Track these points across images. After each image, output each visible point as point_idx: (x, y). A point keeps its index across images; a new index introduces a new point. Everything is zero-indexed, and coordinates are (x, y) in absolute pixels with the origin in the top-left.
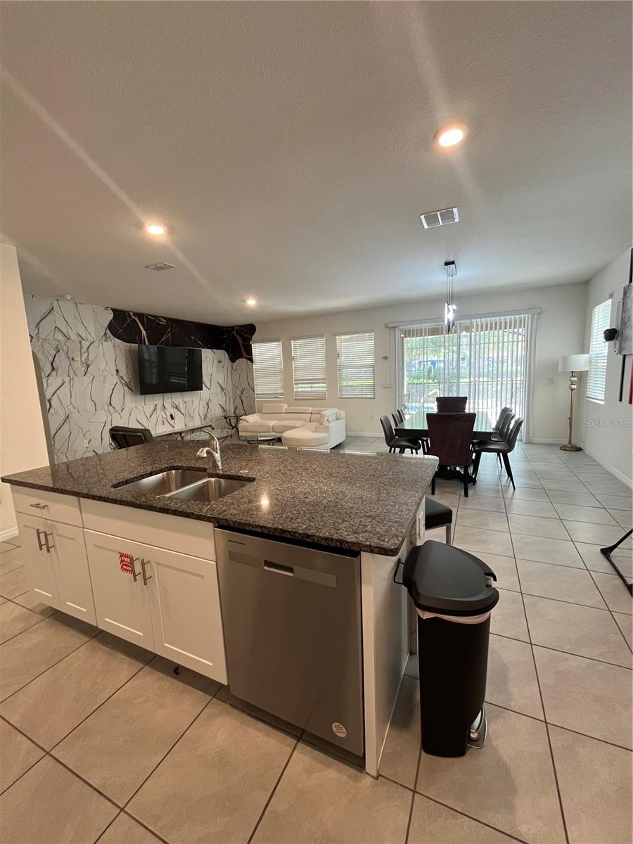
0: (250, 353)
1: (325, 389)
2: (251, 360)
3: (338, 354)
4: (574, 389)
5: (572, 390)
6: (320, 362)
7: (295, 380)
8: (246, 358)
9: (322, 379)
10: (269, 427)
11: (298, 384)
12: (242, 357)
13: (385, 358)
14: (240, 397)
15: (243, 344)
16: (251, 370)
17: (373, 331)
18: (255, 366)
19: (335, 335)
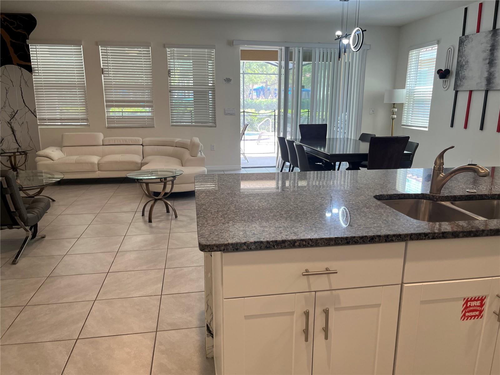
0: (27, 58)
1: (150, 114)
2: (30, 69)
3: (169, 71)
4: (395, 118)
5: (393, 119)
6: (144, 79)
7: (107, 101)
8: (18, 65)
9: (147, 102)
10: (92, 164)
11: (113, 106)
12: (11, 63)
13: (228, 80)
14: (9, 123)
15: (12, 44)
16: (29, 84)
17: (212, 47)
18: (35, 78)
19: (165, 46)
